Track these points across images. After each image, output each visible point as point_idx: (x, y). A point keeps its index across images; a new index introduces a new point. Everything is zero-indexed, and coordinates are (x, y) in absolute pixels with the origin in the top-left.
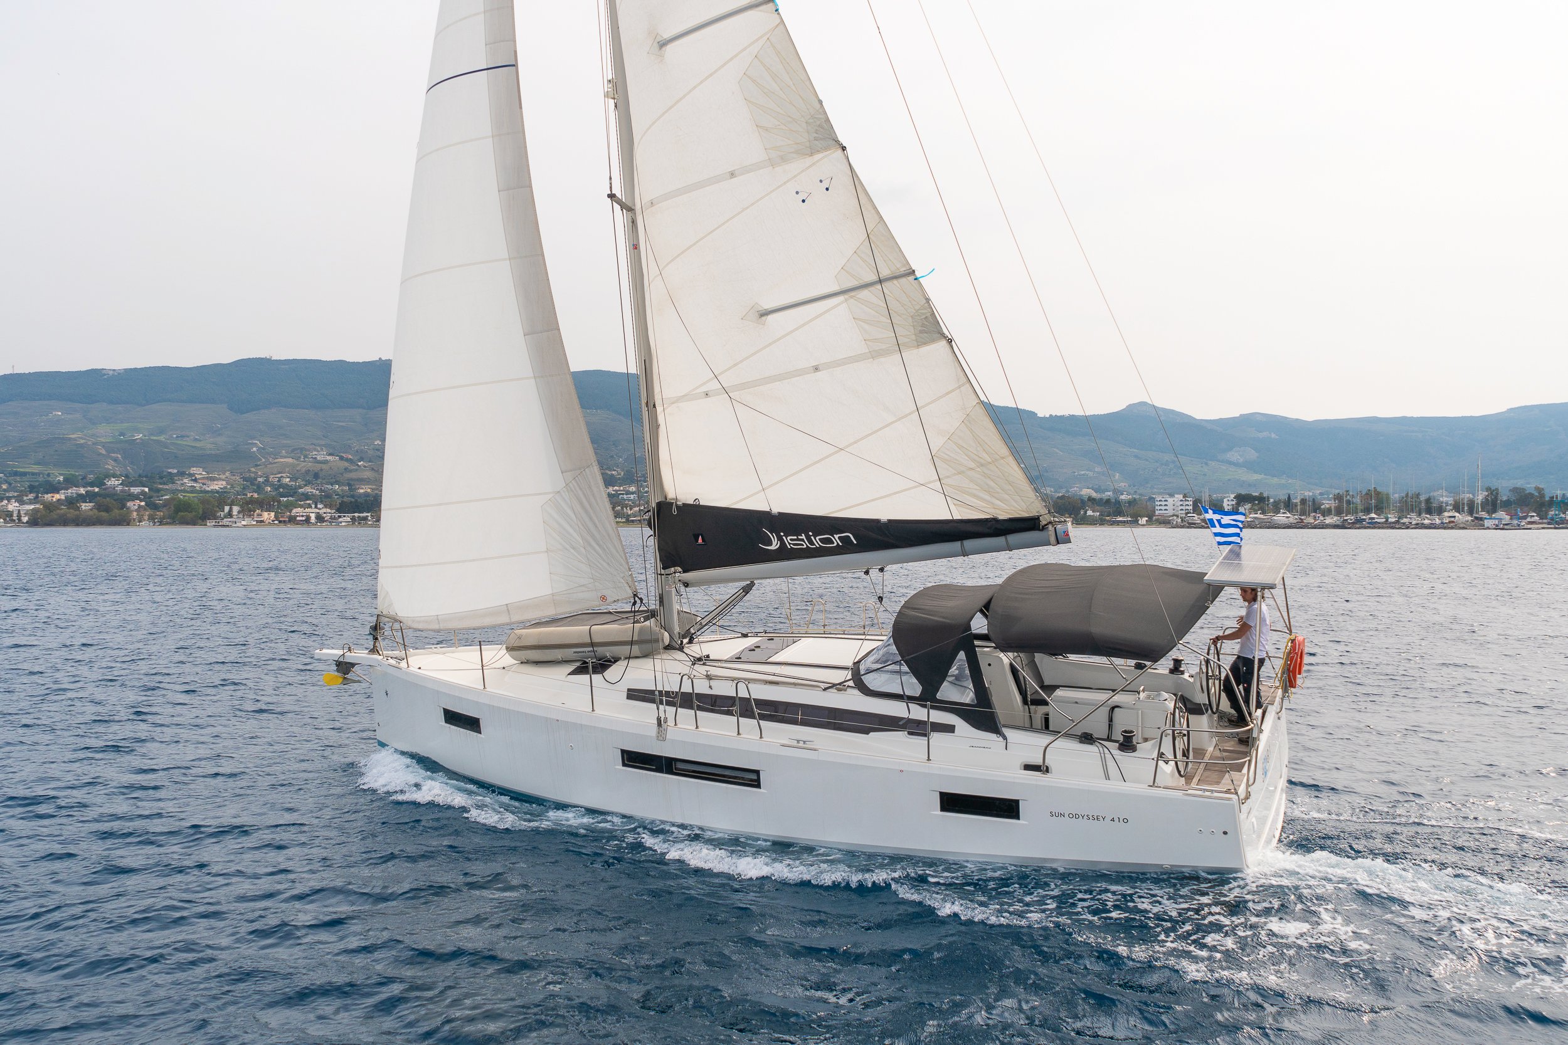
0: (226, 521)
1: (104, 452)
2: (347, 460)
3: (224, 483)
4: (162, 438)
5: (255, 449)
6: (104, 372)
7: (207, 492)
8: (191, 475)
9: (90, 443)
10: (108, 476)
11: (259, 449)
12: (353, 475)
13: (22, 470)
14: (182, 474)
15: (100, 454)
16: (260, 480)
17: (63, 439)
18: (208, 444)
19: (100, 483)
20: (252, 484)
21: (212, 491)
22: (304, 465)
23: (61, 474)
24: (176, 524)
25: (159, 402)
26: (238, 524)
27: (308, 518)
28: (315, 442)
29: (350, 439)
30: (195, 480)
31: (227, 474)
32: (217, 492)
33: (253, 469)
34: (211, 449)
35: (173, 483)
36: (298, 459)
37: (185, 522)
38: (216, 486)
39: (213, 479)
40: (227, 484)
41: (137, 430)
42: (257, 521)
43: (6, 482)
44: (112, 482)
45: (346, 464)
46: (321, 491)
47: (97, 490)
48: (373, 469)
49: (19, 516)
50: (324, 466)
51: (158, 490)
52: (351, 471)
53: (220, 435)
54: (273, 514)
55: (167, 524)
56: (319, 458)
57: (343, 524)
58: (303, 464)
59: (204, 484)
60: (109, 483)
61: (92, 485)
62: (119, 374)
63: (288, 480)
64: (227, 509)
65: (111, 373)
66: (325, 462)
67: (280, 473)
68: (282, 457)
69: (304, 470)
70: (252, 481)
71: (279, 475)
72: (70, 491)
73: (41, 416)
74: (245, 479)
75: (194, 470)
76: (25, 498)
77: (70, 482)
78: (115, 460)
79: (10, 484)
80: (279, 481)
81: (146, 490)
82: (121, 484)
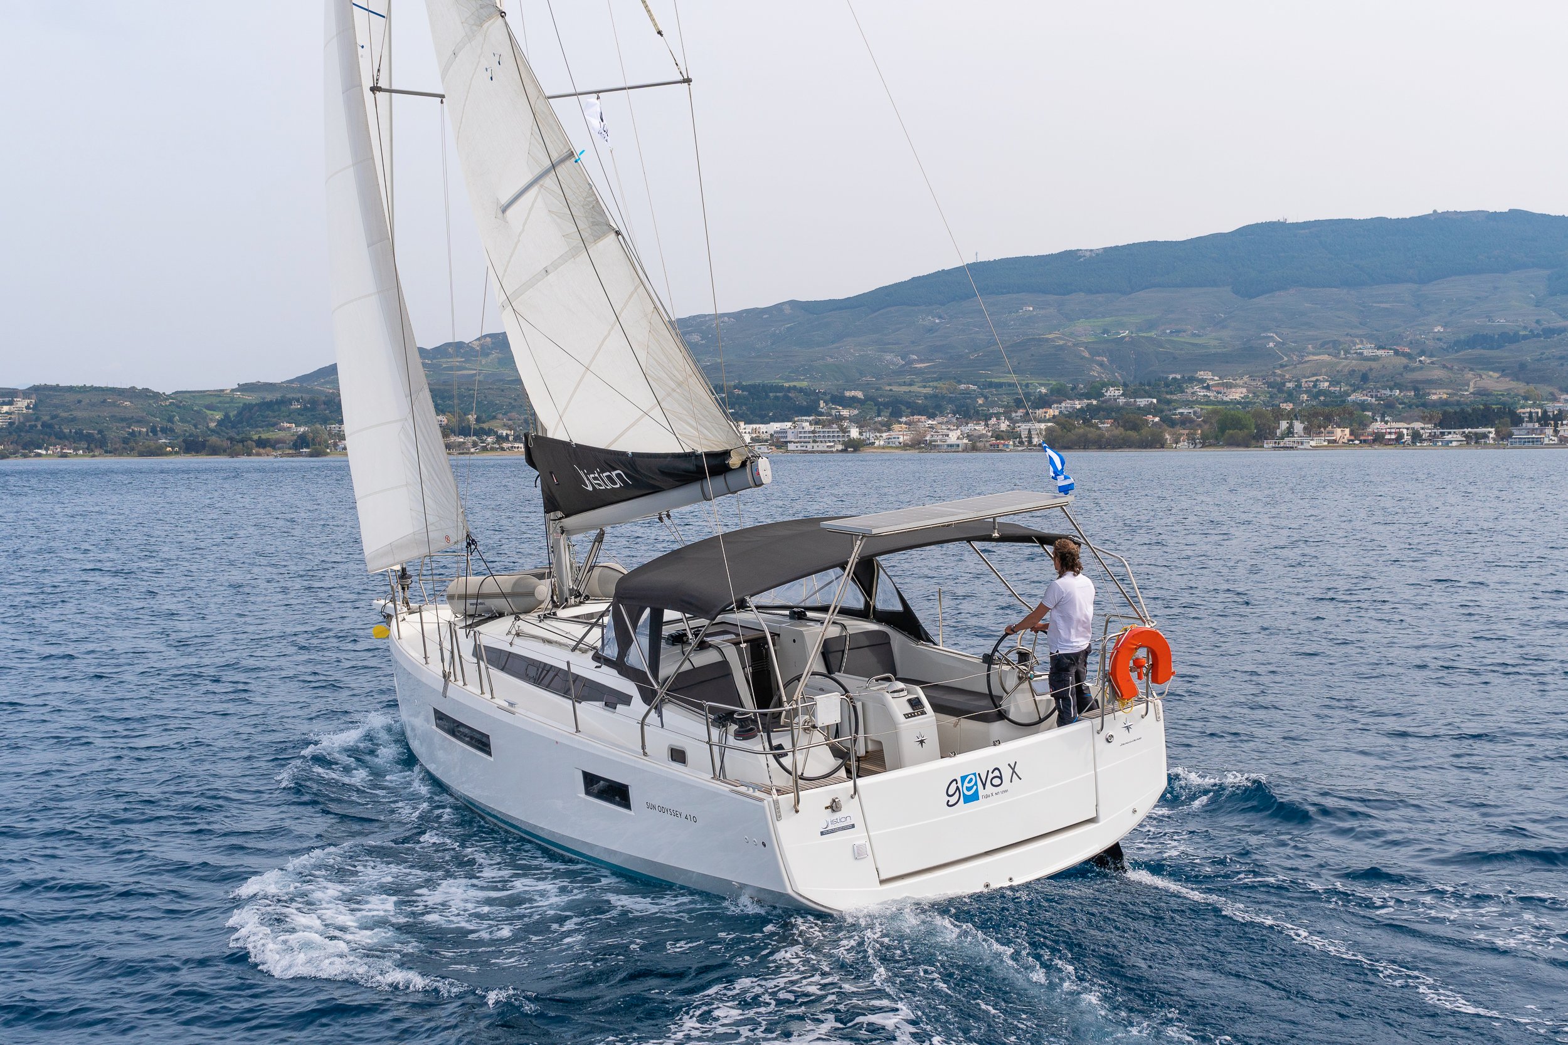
0: (1288, 441)
1: (1086, 354)
2: (1405, 355)
3: (1244, 390)
4: (1153, 334)
5: (1271, 345)
6: (1080, 253)
7: (1226, 403)
8: (1202, 381)
9: (1070, 344)
10: (1105, 385)
11: (1277, 344)
12: (1417, 376)
13: (996, 380)
14: (1192, 380)
15: (1083, 358)
16: (1290, 385)
17: (1040, 340)
18: (1211, 340)
19: (1099, 395)
20: (1280, 391)
21: (1232, 402)
22: (1346, 364)
23: (1041, 385)
24: (1222, 446)
25: (1147, 288)
26: (1306, 446)
27: (1400, 436)
28: (1351, 332)
29: (1397, 326)
30: (1208, 388)
31: (1246, 378)
32: (1239, 403)
33: (1278, 372)
34: (1215, 347)
35: (1182, 392)
36: (1337, 356)
37: (1233, 443)
38: (1237, 394)
39: (1229, 386)
40: (1249, 391)
41: (1123, 326)
42: (1329, 442)
43: (983, 395)
44: (1112, 392)
45: (1405, 361)
46: (1378, 398)
47: (1095, 402)
48: (1444, 367)
49: (1030, 437)
50: (1374, 365)
51: (1169, 402)
52: (1413, 370)
53: (1224, 327)
54: (1347, 431)
55: (1210, 445)
56: (1366, 353)
57: (1454, 444)
58: (1345, 362)
59: (1218, 393)
60: (1108, 394)
61: (1088, 396)
62: (1097, 255)
63: (1326, 384)
64: (1284, 425)
65: (1088, 254)
66: (1376, 359)
67: (1314, 375)
68: (1310, 354)
69: (1346, 370)
70: (1280, 387)
71: (1314, 379)
72: (1063, 405)
73: (1010, 312)
74: (1270, 385)
75: (1201, 374)
76: (1014, 415)
77: (1059, 394)
78: (1101, 365)
79: (986, 398)
80: (1315, 386)
81: (1155, 401)
82: (1123, 395)
